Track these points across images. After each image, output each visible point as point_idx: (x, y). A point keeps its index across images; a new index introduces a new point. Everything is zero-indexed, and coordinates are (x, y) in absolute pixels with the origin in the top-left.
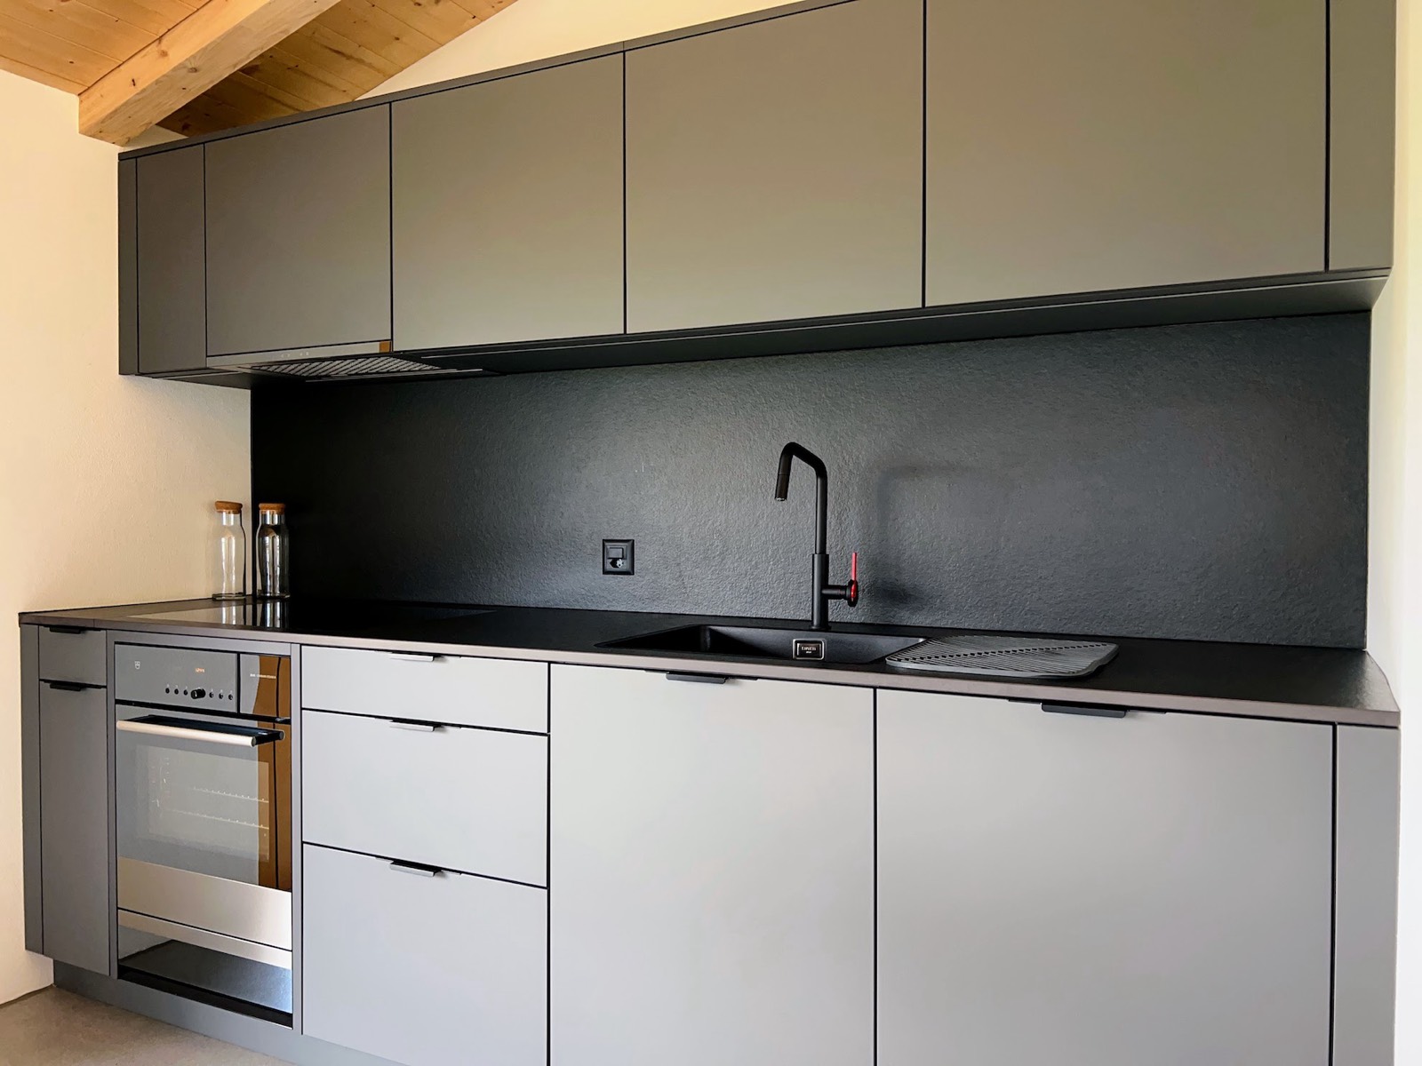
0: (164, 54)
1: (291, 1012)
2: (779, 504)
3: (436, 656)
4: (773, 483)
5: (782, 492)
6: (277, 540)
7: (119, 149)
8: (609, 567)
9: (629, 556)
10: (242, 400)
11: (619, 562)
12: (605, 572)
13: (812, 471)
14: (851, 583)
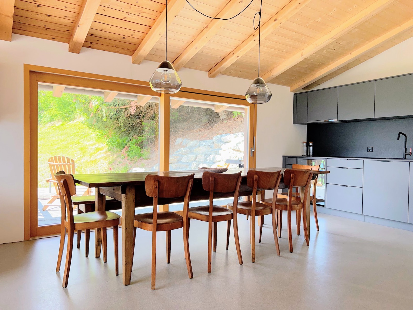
0: (304, 82)
1: (324, 205)
2: (398, 140)
3: (347, 160)
4: (397, 138)
5: (398, 139)
6: (312, 147)
7: (294, 93)
8: (368, 151)
9: (372, 149)
10: (305, 127)
11: (370, 150)
12: (368, 152)
13: (404, 136)
14: (410, 152)
